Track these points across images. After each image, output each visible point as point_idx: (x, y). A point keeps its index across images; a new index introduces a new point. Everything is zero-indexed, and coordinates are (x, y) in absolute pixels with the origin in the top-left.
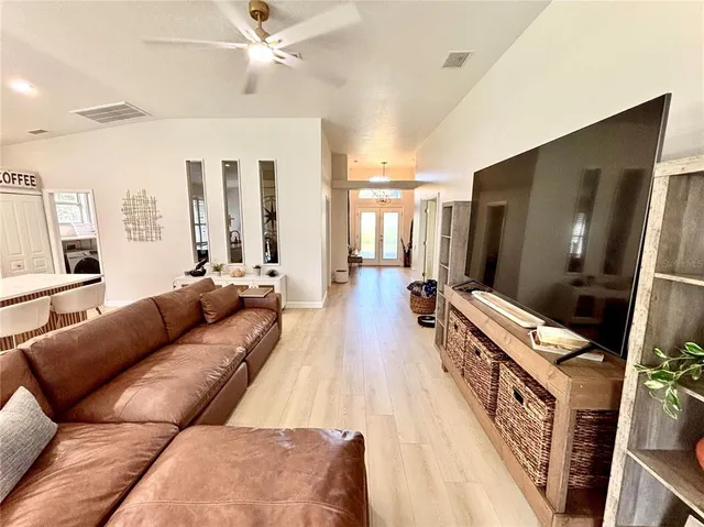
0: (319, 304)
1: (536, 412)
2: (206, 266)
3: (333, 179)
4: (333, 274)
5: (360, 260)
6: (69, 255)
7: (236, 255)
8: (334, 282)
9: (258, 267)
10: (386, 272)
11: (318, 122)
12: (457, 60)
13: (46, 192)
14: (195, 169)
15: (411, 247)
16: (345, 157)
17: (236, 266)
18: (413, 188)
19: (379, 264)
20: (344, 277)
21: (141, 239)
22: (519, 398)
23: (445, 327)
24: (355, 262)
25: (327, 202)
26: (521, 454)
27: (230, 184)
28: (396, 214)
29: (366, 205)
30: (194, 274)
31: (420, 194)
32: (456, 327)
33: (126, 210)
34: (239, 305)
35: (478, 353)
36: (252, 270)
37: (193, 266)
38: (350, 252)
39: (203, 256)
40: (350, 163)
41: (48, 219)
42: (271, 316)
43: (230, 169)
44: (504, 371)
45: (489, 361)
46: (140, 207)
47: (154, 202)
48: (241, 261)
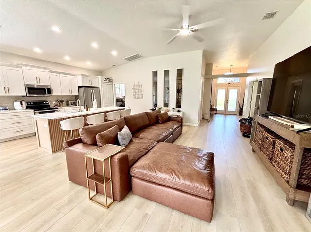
0: (197, 125)
1: (288, 153)
2: (156, 108)
3: (205, 74)
4: (203, 115)
5: (216, 110)
6: (118, 103)
7: (166, 105)
8: (203, 118)
9: (174, 109)
10: (229, 117)
11: (201, 51)
12: (270, 15)
13: (113, 84)
14: (155, 74)
15: (243, 106)
16: (211, 65)
17: (166, 108)
18: (246, 77)
19: (226, 113)
20: (208, 116)
21: (137, 98)
22: (282, 150)
23: (254, 133)
24: (213, 111)
25: (203, 84)
26: (281, 171)
27: (166, 79)
28: (237, 90)
29: (221, 86)
30: (152, 110)
31: (249, 79)
32: (259, 131)
33: (134, 89)
34: (168, 119)
35: (267, 138)
36: (172, 110)
37: (152, 107)
38: (211, 107)
39: (155, 105)
40: (214, 67)
41: (113, 92)
42: (179, 124)
43: (167, 73)
44: (278, 142)
45: (271, 140)
46: (138, 88)
47: (142, 86)
48: (168, 107)
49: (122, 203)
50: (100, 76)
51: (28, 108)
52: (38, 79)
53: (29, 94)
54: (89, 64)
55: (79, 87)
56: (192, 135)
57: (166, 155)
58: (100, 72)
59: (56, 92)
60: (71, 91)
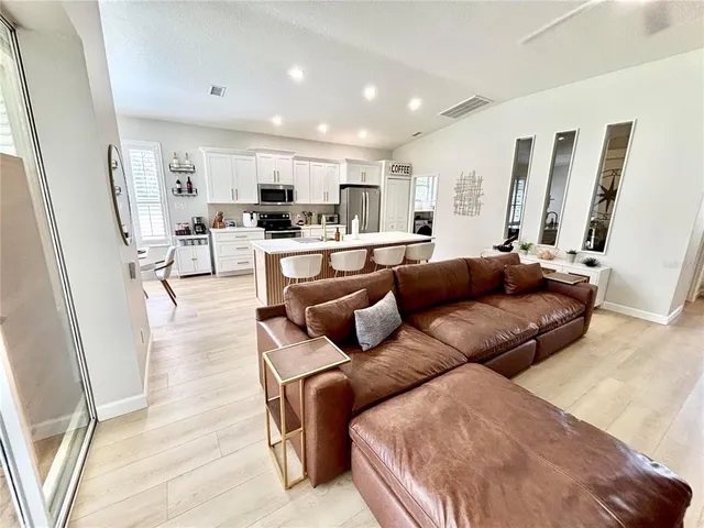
0: (663, 319)
2: (514, 243)
6: (417, 222)
7: (549, 236)
9: (573, 253)
13: (413, 177)
14: (525, 146)
17: (546, 248)
21: (464, 214)
27: (560, 161)
30: (501, 248)
33: (458, 189)
34: (539, 284)
36: (565, 256)
37: (501, 241)
39: (513, 234)
41: (410, 196)
42: (577, 308)
43: (565, 141)
46: (468, 186)
47: (480, 181)
48: (553, 244)
49: (321, 492)
50: (384, 162)
51: (260, 224)
52: (276, 174)
53: (262, 200)
54: (364, 136)
55: (343, 187)
56: (629, 353)
57: (461, 423)
58: (387, 152)
59: (301, 198)
60: (326, 195)
